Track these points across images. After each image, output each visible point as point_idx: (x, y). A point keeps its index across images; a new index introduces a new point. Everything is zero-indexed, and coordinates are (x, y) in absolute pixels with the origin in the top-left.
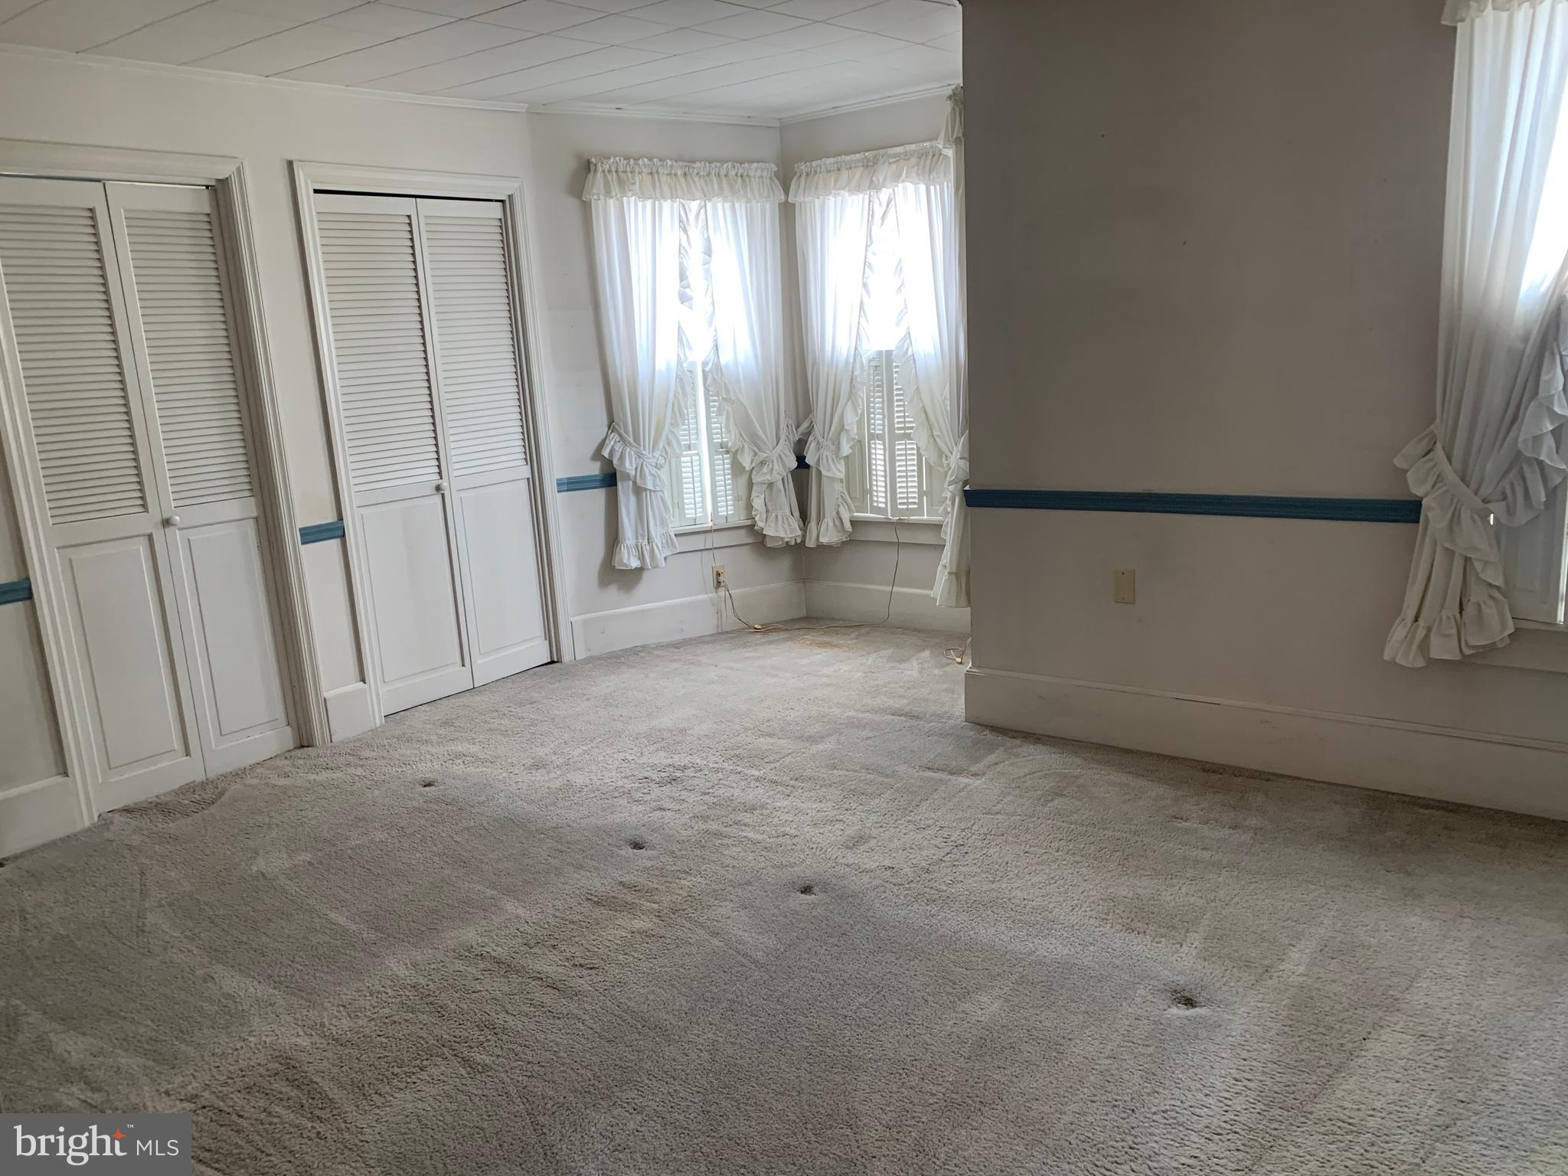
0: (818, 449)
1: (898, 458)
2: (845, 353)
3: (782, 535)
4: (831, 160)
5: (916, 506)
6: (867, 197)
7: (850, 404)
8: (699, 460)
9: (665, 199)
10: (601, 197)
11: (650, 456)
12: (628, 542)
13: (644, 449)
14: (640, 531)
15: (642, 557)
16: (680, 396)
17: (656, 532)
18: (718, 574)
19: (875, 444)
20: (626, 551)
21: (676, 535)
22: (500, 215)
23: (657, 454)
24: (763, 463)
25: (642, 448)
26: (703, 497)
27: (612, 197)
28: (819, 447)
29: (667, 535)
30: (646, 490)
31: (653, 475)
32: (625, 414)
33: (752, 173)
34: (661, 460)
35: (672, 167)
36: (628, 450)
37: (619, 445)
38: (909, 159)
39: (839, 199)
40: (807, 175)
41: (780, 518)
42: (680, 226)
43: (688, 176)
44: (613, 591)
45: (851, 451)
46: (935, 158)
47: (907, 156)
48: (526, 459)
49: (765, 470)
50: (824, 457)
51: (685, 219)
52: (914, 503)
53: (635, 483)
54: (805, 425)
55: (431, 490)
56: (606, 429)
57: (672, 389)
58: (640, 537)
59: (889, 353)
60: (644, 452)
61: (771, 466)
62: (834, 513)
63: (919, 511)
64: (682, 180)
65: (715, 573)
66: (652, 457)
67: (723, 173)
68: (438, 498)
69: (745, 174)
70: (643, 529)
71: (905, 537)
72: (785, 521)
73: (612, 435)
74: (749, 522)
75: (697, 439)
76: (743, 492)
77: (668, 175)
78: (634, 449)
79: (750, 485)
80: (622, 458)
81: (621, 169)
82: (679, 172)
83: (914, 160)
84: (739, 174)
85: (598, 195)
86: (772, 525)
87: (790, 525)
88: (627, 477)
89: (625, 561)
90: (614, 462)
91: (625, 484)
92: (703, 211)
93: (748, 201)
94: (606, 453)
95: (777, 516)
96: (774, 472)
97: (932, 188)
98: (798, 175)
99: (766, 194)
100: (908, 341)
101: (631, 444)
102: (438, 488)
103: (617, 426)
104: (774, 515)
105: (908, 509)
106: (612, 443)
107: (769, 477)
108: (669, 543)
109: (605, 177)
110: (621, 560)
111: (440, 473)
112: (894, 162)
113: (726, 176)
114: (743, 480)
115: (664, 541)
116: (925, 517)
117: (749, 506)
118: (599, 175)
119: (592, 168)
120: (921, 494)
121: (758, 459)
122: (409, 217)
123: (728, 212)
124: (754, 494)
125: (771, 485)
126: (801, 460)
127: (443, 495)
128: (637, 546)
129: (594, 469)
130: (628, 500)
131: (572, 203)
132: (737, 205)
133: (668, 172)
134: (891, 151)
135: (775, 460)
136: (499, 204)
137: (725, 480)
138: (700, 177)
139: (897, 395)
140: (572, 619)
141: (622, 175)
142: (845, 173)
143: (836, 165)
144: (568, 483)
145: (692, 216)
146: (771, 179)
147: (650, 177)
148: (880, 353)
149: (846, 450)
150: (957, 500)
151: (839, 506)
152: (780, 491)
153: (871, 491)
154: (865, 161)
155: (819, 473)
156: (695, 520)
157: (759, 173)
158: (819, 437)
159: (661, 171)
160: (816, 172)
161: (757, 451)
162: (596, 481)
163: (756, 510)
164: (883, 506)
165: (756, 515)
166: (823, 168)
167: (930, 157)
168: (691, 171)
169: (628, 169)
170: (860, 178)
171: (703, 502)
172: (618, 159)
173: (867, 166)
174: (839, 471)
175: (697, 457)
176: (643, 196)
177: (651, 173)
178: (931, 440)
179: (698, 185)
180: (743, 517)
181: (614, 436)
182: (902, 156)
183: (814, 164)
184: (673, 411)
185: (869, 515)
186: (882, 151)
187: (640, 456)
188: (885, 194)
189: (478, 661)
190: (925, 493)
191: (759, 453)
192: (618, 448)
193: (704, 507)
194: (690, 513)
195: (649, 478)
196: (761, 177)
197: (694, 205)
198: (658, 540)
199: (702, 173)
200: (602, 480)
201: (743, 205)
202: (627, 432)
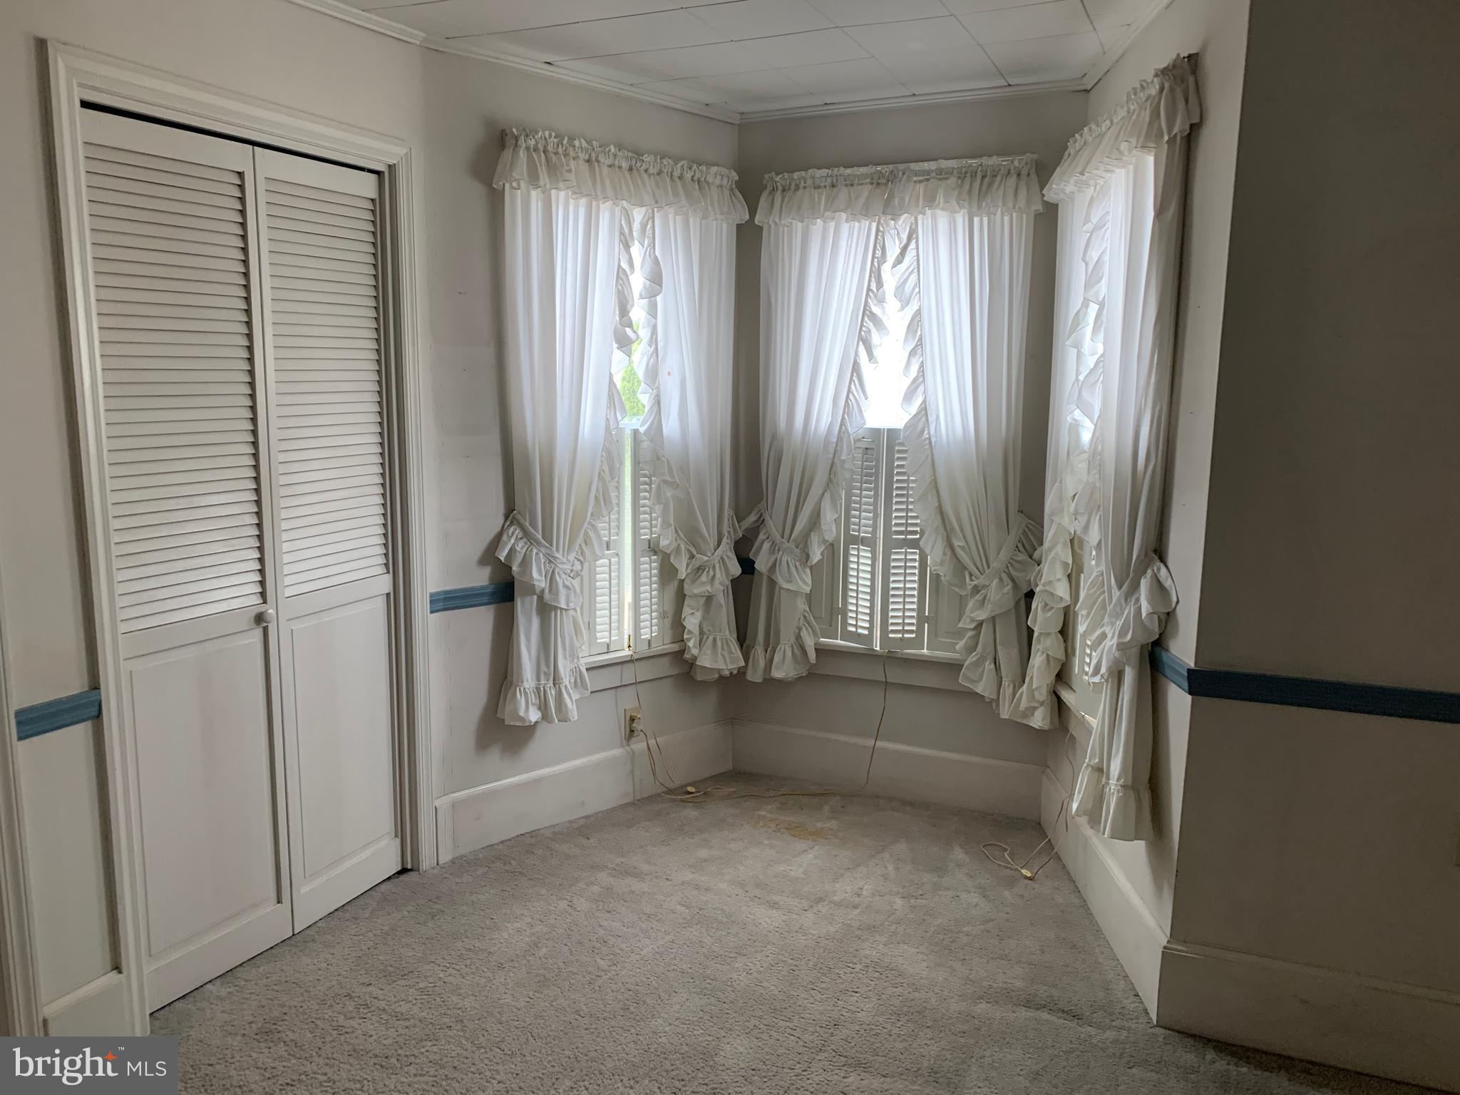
0: (772, 551)
1: (893, 571)
2: (823, 426)
3: (722, 666)
4: (824, 172)
5: (914, 636)
6: (874, 225)
7: (827, 495)
8: (619, 563)
9: (606, 198)
10: (523, 184)
11: (565, 560)
12: (525, 683)
13: (557, 550)
14: (543, 668)
15: (543, 707)
16: (607, 477)
17: (564, 667)
18: (632, 719)
19: (858, 549)
20: (523, 700)
21: (587, 669)
22: (373, 194)
23: (571, 557)
24: (700, 569)
25: (554, 549)
26: (620, 614)
27: (537, 187)
28: (774, 548)
29: (577, 672)
30: (556, 608)
31: (568, 588)
32: (533, 501)
33: (710, 179)
34: (577, 566)
35: (615, 155)
36: (535, 551)
37: (521, 544)
38: (947, 179)
39: (832, 224)
40: (784, 190)
41: (719, 643)
42: (621, 241)
43: (635, 171)
44: (494, 756)
45: (821, 557)
46: (986, 180)
47: (942, 175)
48: (386, 565)
49: (704, 578)
50: (784, 563)
51: (626, 231)
52: (911, 632)
53: (541, 598)
54: (752, 518)
55: (246, 620)
56: (501, 520)
57: (598, 464)
58: (542, 677)
59: (892, 433)
60: (557, 555)
61: (711, 573)
62: (793, 640)
63: (918, 642)
64: (627, 173)
65: (628, 719)
66: (567, 562)
67: (677, 174)
68: (258, 632)
69: (703, 179)
70: (548, 666)
71: (896, 675)
72: (725, 647)
73: (512, 529)
74: (675, 647)
75: (618, 535)
76: (669, 607)
77: (610, 166)
78: (543, 549)
79: (681, 597)
80: (525, 563)
81: (550, 148)
82: (625, 165)
83: (953, 181)
84: (695, 179)
85: (518, 181)
86: (709, 652)
87: (731, 653)
88: (530, 589)
89: (522, 714)
90: (515, 568)
91: (528, 599)
92: (650, 222)
93: (705, 217)
94: (502, 556)
95: (715, 640)
96: (717, 581)
97: (976, 220)
98: (769, 188)
99: (726, 209)
100: (924, 419)
101: (539, 543)
102: (260, 618)
103: (519, 517)
104: (711, 638)
105: (902, 639)
106: (513, 541)
107: (709, 588)
108: (579, 682)
109: (530, 158)
110: (516, 710)
111: (263, 594)
112: (920, 182)
113: (679, 178)
114: (671, 590)
115: (572, 681)
116: (925, 651)
117: (678, 626)
118: (522, 154)
119: (511, 142)
120: (921, 619)
121: (695, 563)
122: (241, 175)
123: (679, 227)
124: (686, 611)
125: (709, 599)
126: (747, 566)
127: (265, 630)
128: (538, 689)
129: (481, 578)
130: (529, 622)
131: (476, 190)
132: (691, 220)
133: (610, 163)
134: (913, 166)
135: (717, 566)
136: (373, 177)
137: (649, 590)
138: (650, 175)
139: (898, 488)
140: (437, 803)
141: (554, 158)
142: (843, 192)
143: (829, 180)
144: (446, 599)
145: (636, 226)
146: (731, 190)
147: (587, 165)
148: (877, 432)
149: (816, 556)
150: (1129, 675)
151: (800, 629)
152: (721, 606)
153: (844, 612)
154: (876, 177)
155: (772, 583)
156: (608, 646)
157: (718, 182)
158: (776, 534)
159: (601, 159)
160: (797, 188)
161: (695, 553)
162: (483, 594)
163: (690, 632)
164: (866, 632)
165: (689, 639)
166: (809, 182)
167: (979, 178)
168: (638, 164)
169: (560, 150)
170: (868, 198)
171: (620, 621)
172: (547, 133)
173: (878, 184)
174: (805, 583)
175: (616, 559)
176: (578, 192)
177: (588, 161)
178: (949, 552)
179: (647, 184)
180: (668, 640)
181: (515, 531)
182: (934, 174)
183: (796, 175)
184: (596, 498)
185: (839, 642)
186: (901, 167)
187: (551, 559)
188: (904, 222)
189: (303, 890)
190: (927, 619)
191: (698, 556)
192: (521, 547)
193: (620, 628)
194: (602, 637)
195: (562, 591)
196: (721, 186)
197: (638, 214)
198: (566, 679)
199: (651, 170)
200: (492, 594)
201: (698, 219)
202: (534, 526)
